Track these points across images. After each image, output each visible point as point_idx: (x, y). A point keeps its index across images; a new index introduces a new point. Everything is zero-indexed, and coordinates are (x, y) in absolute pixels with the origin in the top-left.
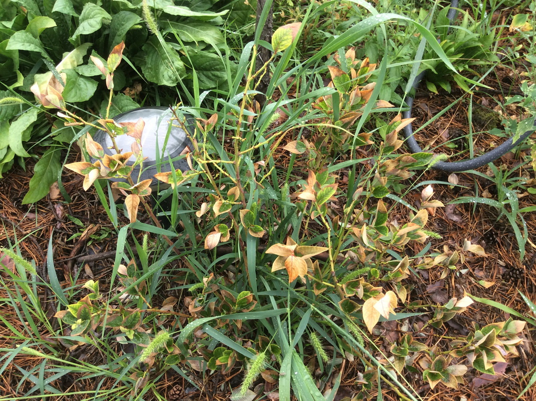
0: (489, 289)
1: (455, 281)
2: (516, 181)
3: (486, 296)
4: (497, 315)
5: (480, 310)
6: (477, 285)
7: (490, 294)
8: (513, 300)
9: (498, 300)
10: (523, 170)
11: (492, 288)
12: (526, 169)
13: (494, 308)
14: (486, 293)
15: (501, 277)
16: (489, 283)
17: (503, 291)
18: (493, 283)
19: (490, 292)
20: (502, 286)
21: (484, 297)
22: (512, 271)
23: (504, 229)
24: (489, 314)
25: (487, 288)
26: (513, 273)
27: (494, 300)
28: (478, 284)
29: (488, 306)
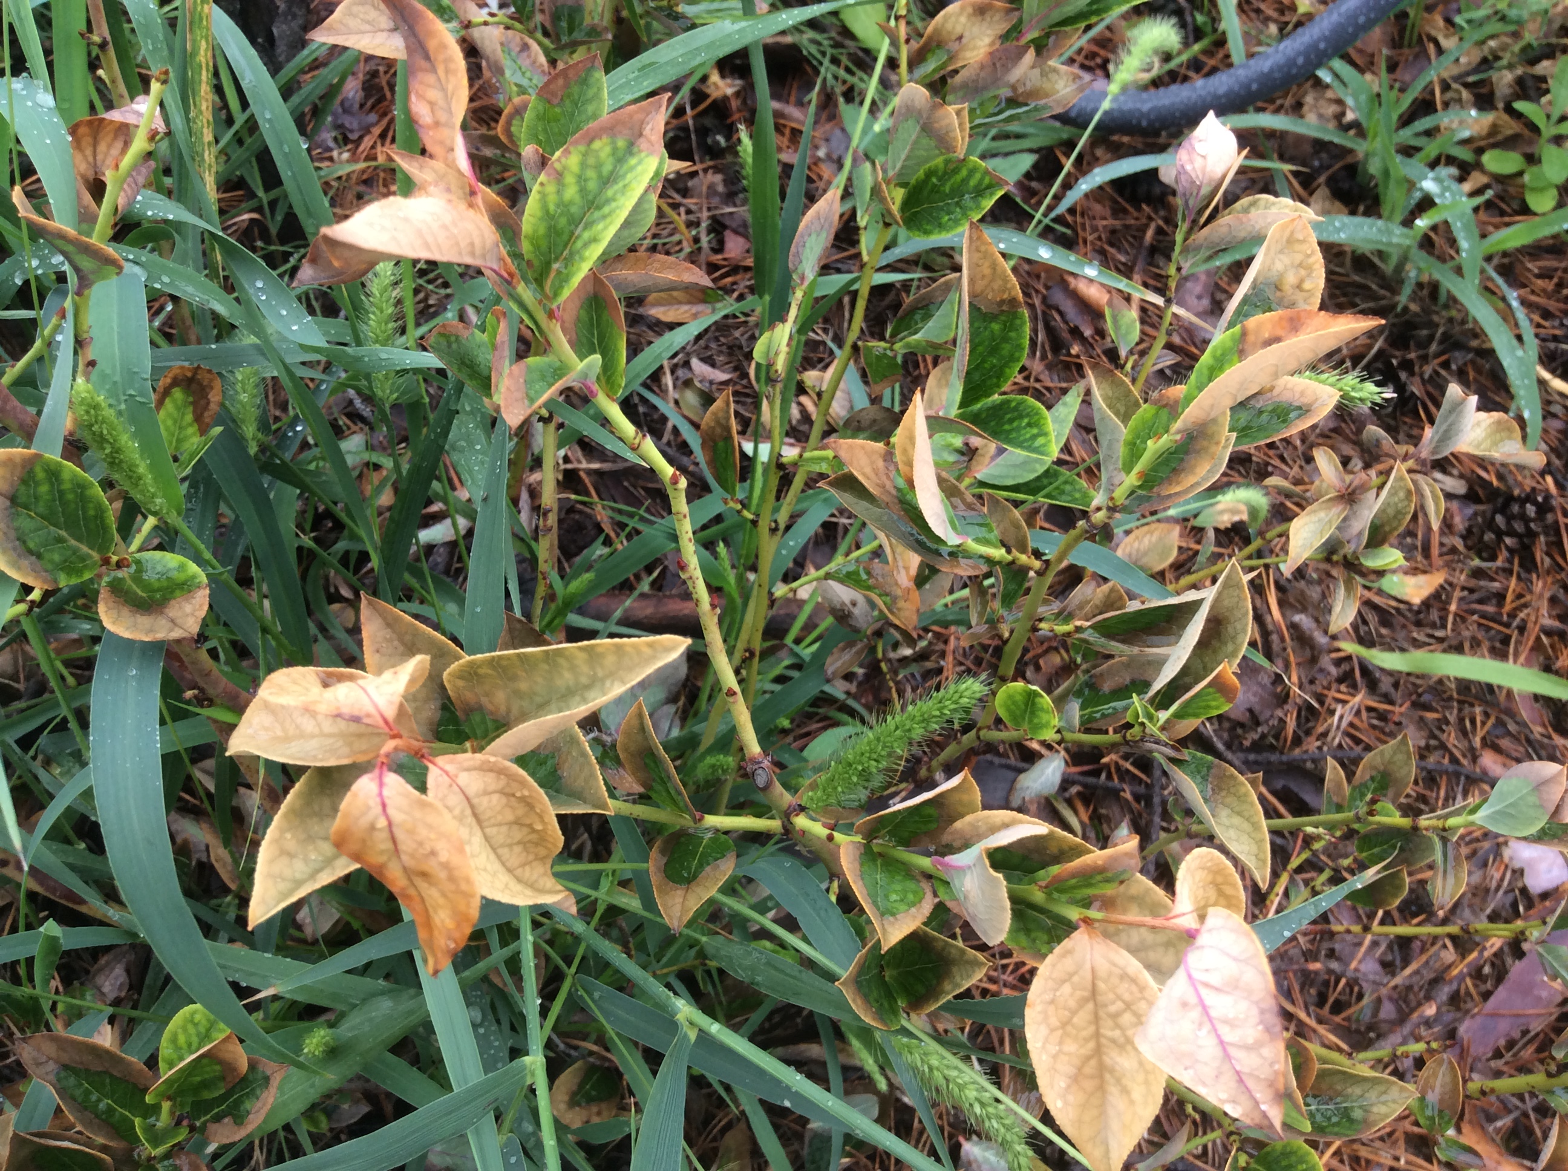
0: (1426, 604)
1: (1281, 603)
2: (1429, 133)
3: (1422, 637)
4: (1487, 715)
5: (1415, 705)
6: (1377, 600)
7: (1433, 626)
8: (1533, 631)
9: (1475, 644)
10: (1446, 87)
11: (1438, 599)
12: (1456, 79)
13: (1465, 686)
14: (1419, 624)
15: (1459, 544)
16: (1422, 579)
17: (1481, 601)
18: (1437, 579)
19: (1434, 615)
20: (1473, 583)
21: (1417, 644)
22: (1504, 510)
23: (1431, 338)
24: (1452, 717)
25: (1416, 600)
26: (1509, 518)
27: (1458, 649)
28: (1380, 592)
29: (1440, 681)
